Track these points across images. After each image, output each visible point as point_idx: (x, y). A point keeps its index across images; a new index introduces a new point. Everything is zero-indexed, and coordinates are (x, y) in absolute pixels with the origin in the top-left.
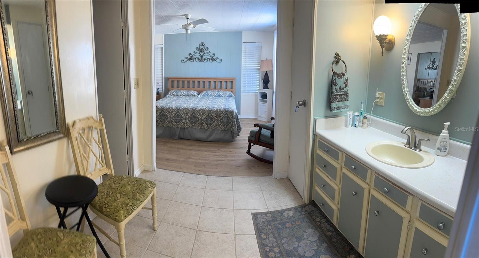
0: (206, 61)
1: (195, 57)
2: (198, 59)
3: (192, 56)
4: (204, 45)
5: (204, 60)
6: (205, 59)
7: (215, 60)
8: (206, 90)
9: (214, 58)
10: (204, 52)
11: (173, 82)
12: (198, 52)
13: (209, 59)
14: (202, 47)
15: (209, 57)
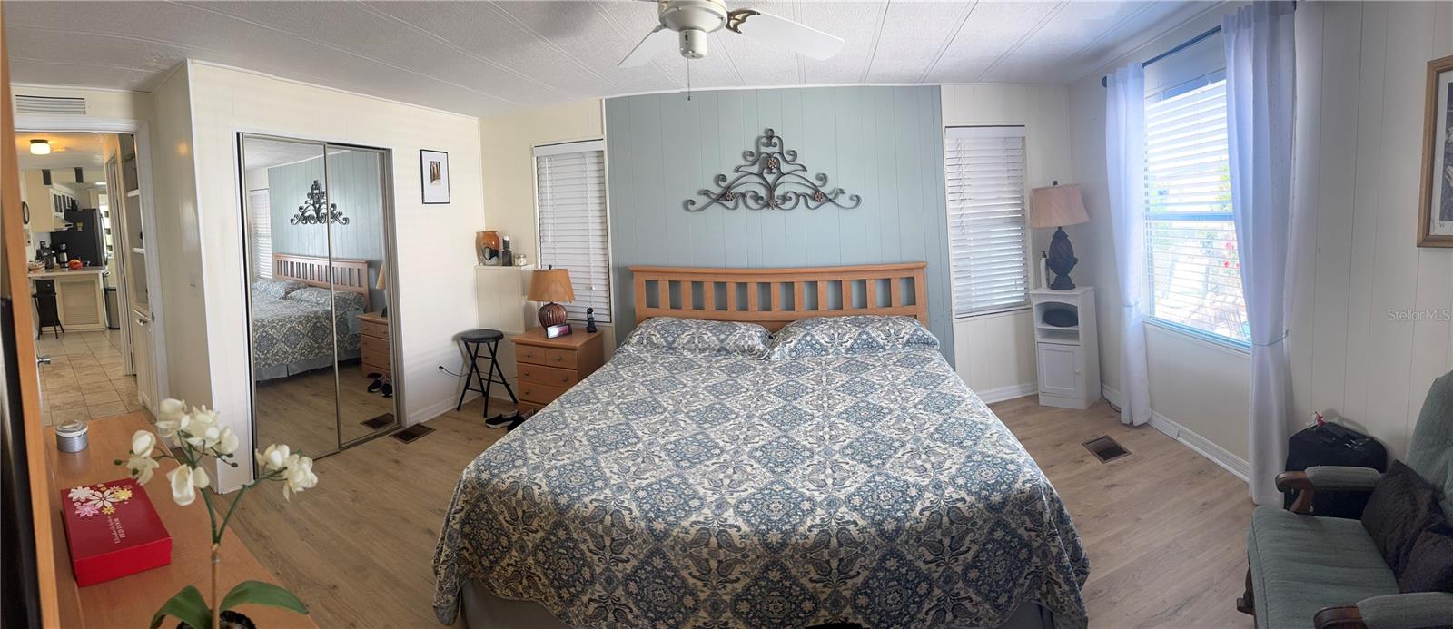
0: (789, 204)
1: (741, 189)
2: (757, 197)
3: (729, 188)
4: (774, 140)
5: (780, 201)
6: (785, 198)
7: (830, 200)
8: (801, 322)
9: (825, 190)
10: (779, 169)
11: (651, 284)
12: (755, 169)
13: (801, 199)
14: (769, 150)
15: (800, 190)
